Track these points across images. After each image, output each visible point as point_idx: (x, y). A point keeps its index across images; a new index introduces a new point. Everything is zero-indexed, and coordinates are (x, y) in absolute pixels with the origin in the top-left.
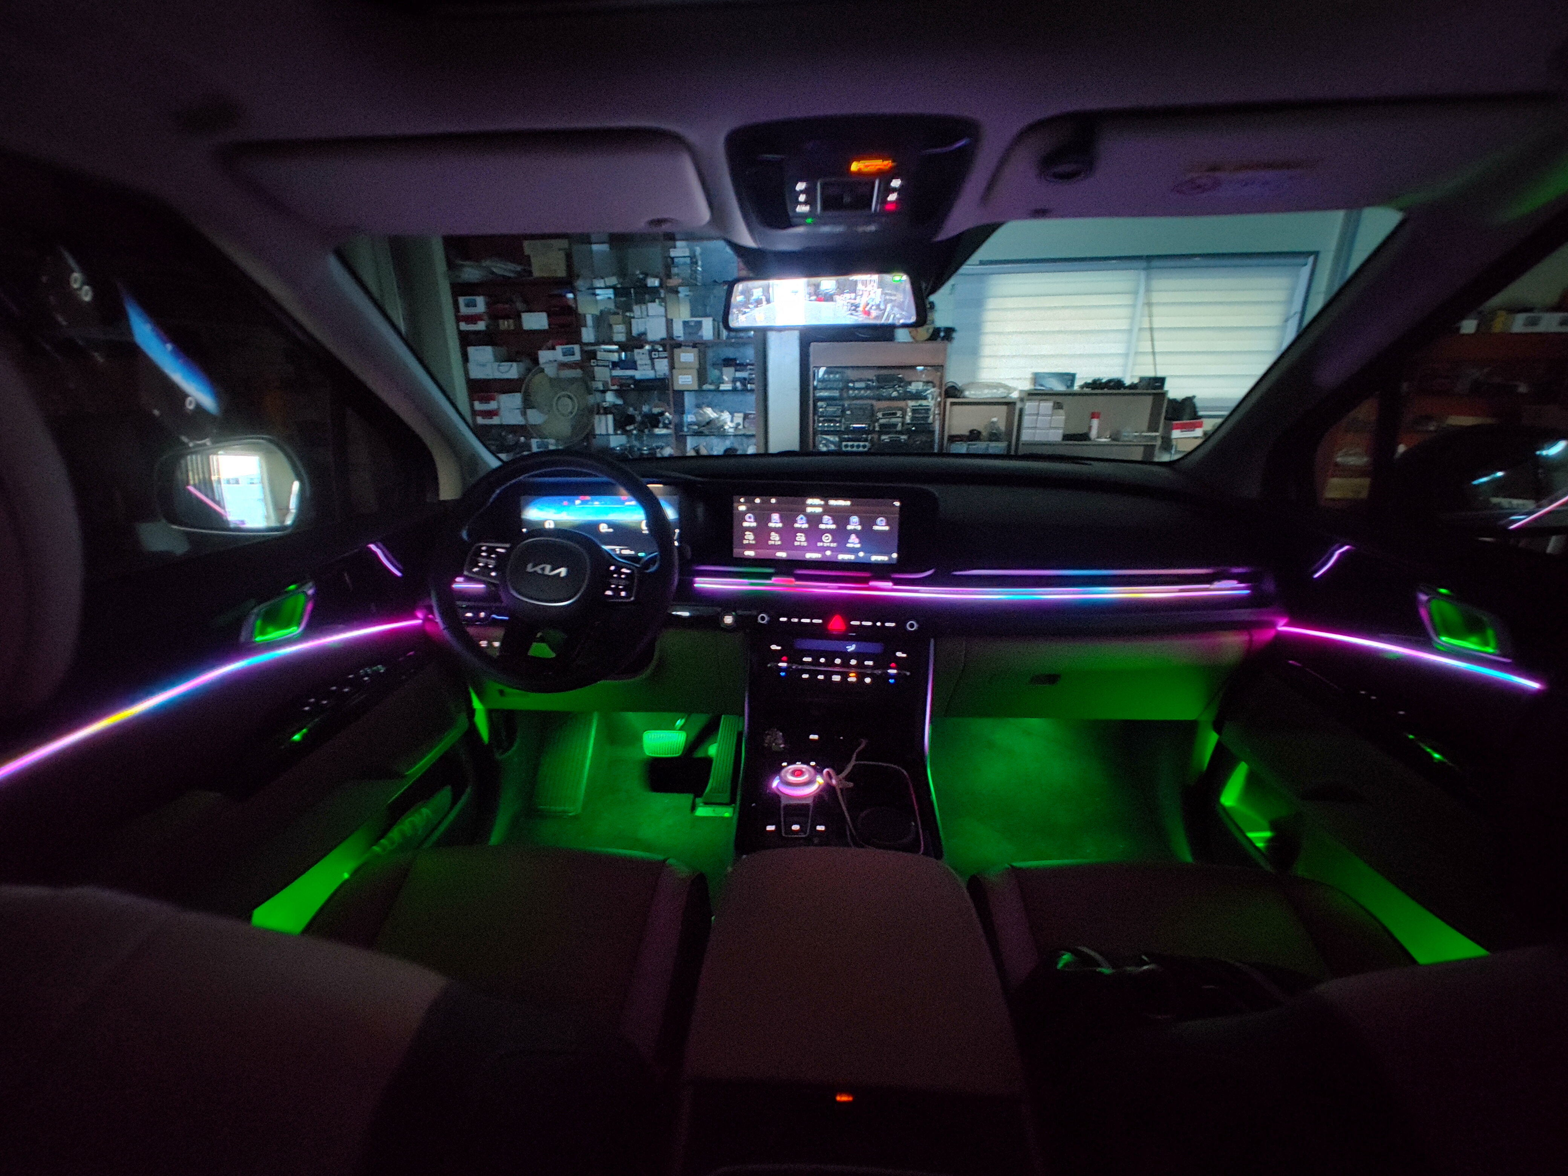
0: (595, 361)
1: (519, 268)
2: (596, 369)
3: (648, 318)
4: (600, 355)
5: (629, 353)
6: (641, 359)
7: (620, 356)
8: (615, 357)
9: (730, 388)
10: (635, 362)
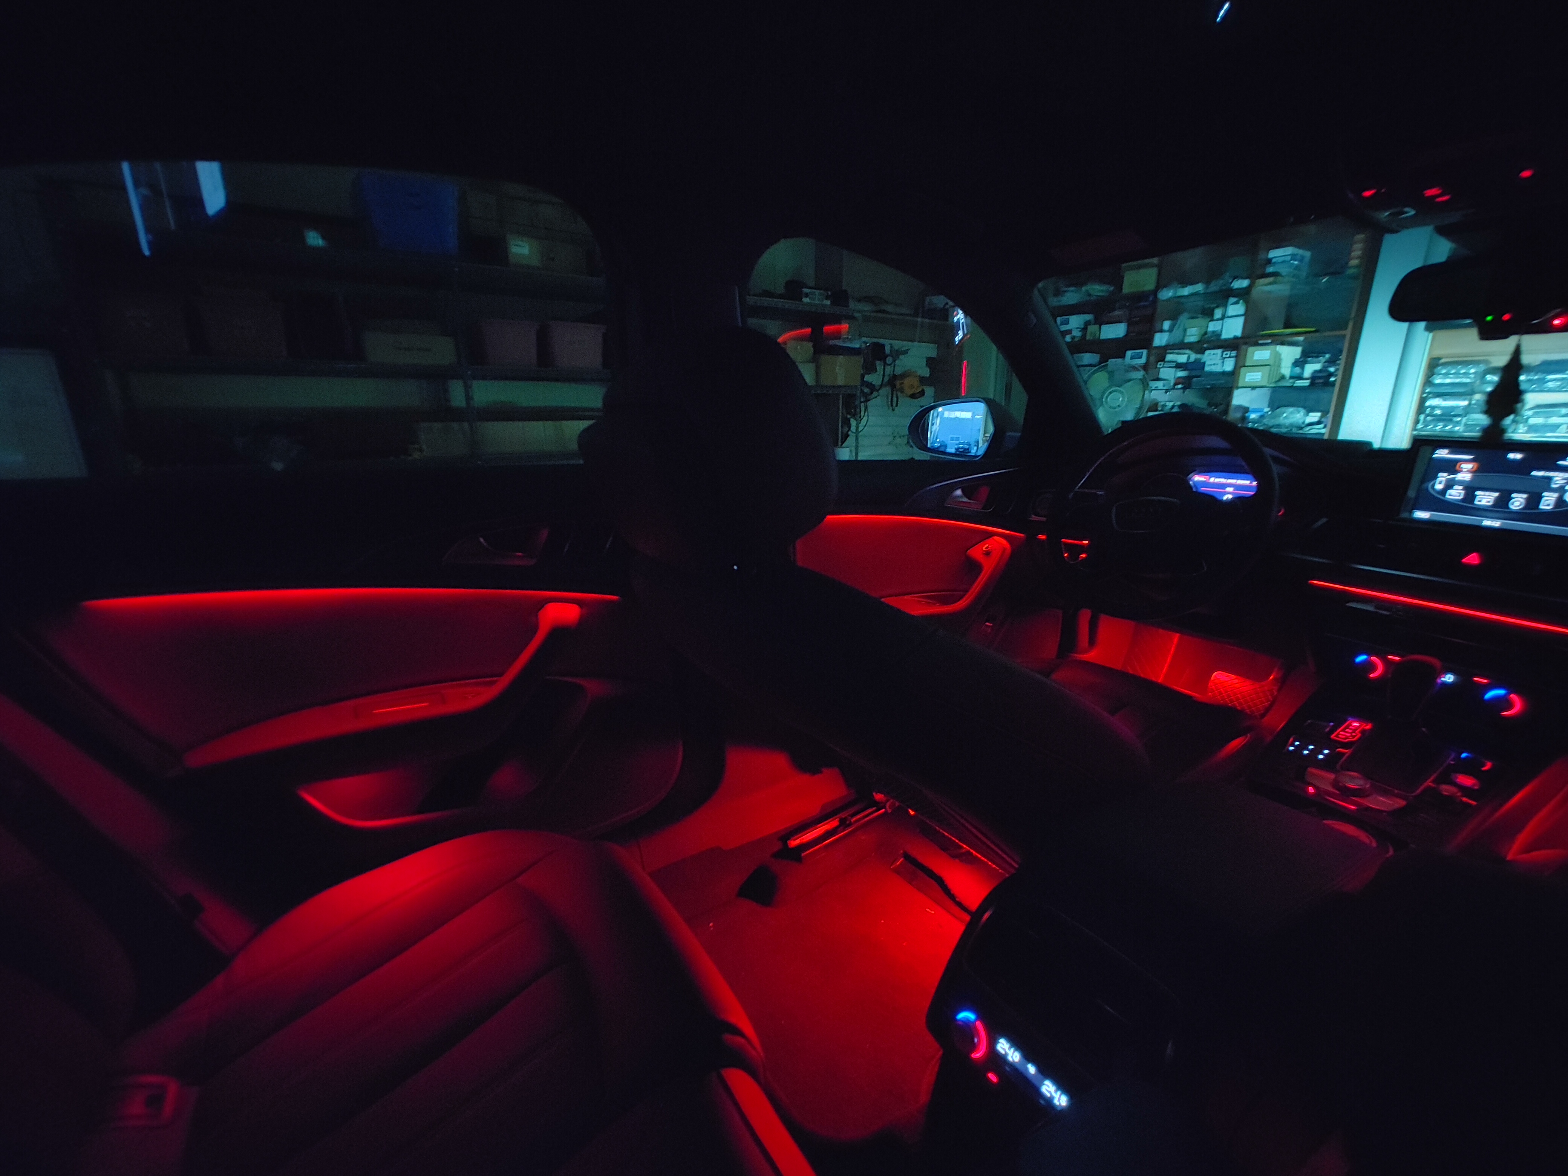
0: (1162, 363)
1: (1112, 288)
2: (1162, 369)
3: (1226, 320)
4: (1169, 357)
5: (1199, 356)
6: (1211, 359)
7: (1189, 358)
8: (1182, 359)
9: (1307, 384)
10: (1204, 363)
